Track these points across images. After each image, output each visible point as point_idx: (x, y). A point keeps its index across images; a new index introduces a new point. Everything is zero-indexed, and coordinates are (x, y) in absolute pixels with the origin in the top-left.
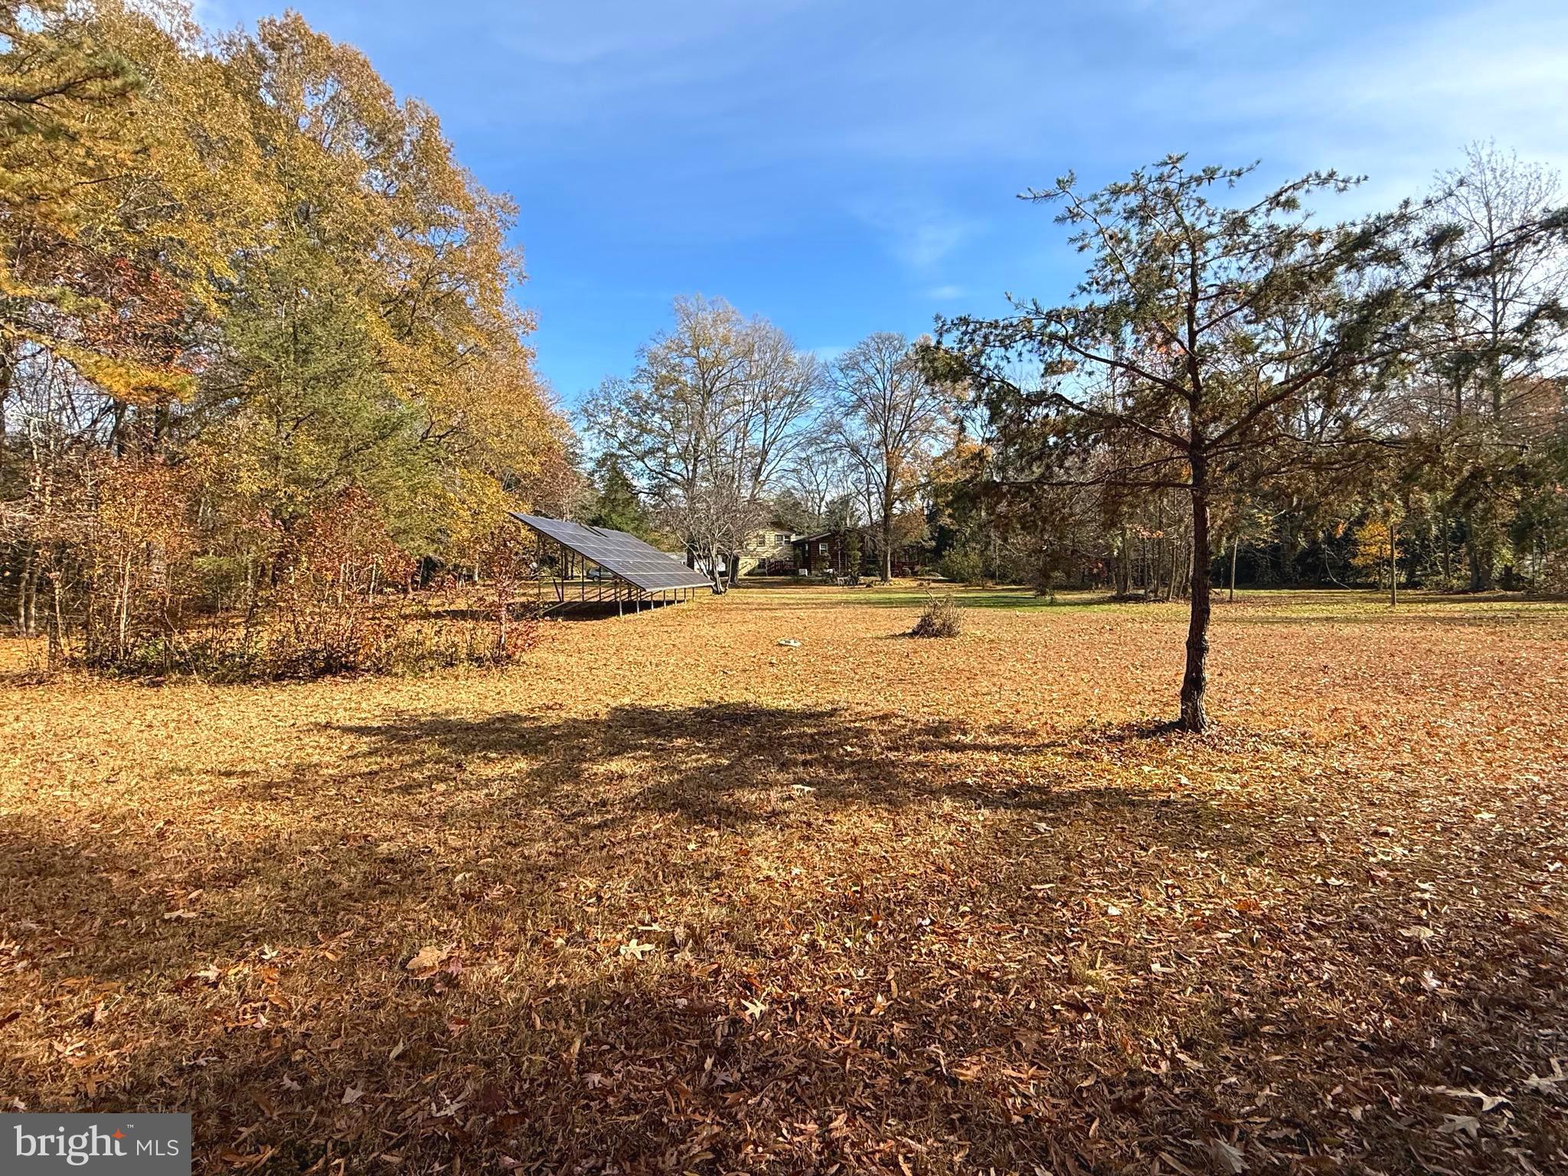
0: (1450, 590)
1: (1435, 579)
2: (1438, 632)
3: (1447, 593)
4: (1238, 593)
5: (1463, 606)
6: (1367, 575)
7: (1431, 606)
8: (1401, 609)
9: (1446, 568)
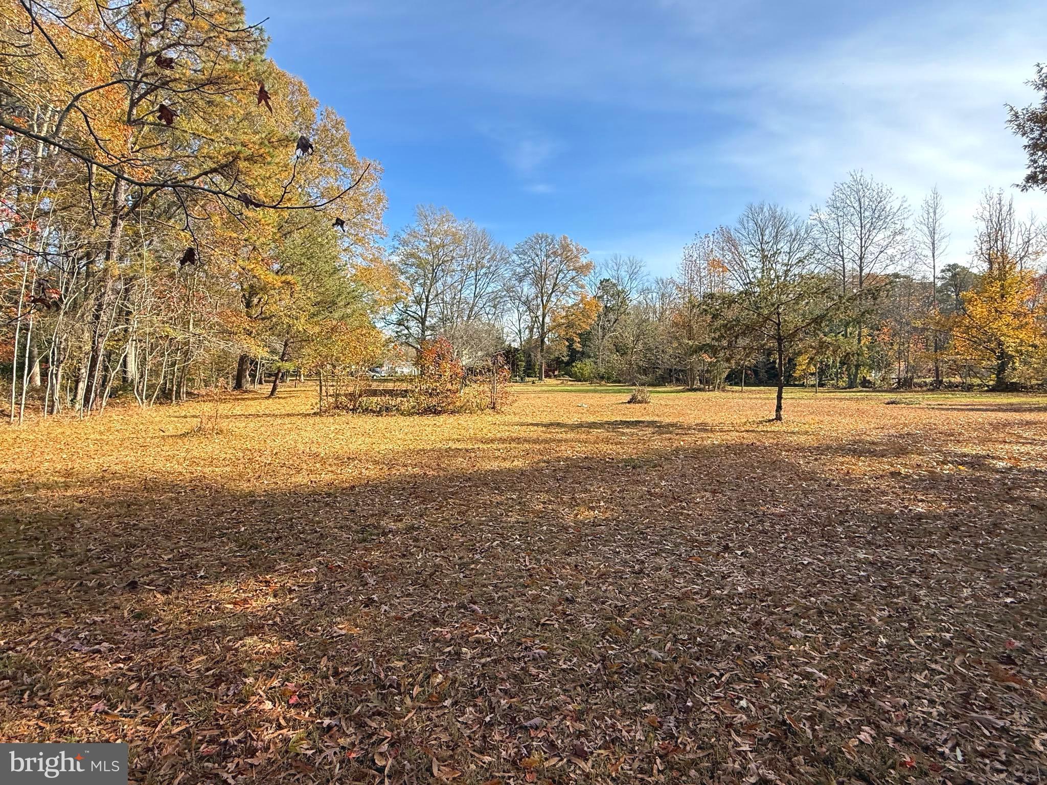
0: (838, 388)
1: (831, 382)
2: (836, 402)
3: (837, 388)
4: (745, 388)
5: (845, 394)
6: (800, 380)
7: (832, 394)
8: (819, 394)
9: (837, 377)
